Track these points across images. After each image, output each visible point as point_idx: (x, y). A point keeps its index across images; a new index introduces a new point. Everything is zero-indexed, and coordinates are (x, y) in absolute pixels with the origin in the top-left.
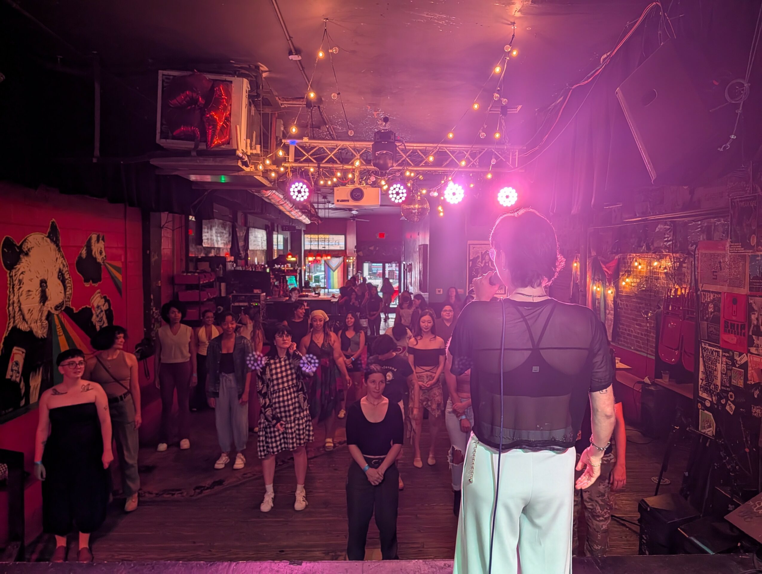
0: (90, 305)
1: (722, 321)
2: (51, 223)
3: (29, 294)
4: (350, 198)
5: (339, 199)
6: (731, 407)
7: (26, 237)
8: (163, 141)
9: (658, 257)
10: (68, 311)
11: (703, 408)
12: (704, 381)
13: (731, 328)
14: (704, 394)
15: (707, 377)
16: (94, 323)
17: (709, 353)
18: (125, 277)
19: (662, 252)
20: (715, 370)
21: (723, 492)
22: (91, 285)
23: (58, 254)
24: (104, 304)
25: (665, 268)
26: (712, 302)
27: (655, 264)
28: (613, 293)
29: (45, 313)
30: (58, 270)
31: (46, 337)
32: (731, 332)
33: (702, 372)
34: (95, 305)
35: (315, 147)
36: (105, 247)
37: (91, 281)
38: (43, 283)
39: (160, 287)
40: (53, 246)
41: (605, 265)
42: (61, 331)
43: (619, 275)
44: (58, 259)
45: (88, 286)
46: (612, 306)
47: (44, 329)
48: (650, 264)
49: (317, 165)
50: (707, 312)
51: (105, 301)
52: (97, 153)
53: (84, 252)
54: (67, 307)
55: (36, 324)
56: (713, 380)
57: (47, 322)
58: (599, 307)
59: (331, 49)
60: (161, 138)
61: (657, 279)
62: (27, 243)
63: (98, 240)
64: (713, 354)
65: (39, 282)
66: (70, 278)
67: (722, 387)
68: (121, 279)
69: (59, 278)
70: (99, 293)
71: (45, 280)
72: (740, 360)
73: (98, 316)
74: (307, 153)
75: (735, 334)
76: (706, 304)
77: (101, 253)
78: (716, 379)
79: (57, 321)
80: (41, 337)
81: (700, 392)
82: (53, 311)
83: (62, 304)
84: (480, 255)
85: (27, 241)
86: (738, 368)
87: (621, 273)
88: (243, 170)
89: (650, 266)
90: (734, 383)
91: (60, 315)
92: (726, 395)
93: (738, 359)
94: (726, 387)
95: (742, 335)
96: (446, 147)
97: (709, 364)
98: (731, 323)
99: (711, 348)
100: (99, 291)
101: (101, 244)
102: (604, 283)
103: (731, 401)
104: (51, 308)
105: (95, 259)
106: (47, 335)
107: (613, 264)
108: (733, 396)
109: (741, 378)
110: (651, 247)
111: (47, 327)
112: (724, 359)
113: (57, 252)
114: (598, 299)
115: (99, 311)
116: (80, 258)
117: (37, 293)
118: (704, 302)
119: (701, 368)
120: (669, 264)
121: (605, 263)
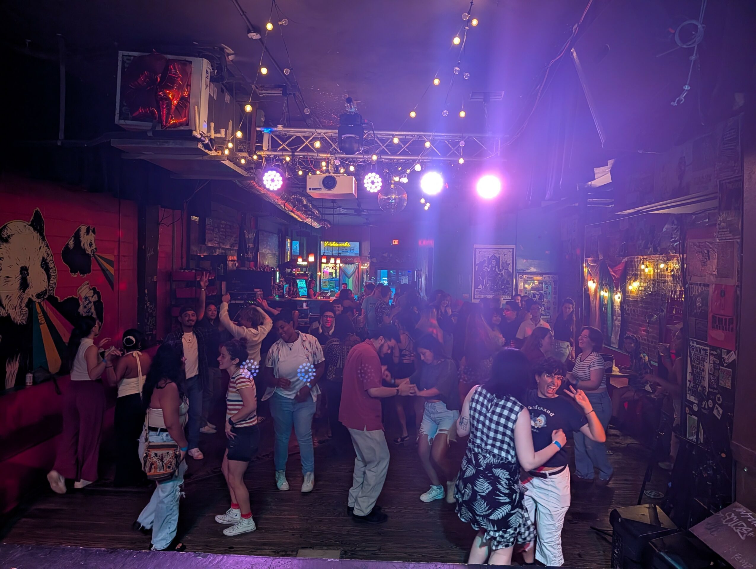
0: (77, 296)
1: (710, 316)
2: (35, 212)
3: (8, 280)
4: (322, 187)
5: (312, 187)
6: (718, 411)
7: (5, 224)
8: (122, 122)
9: (665, 258)
10: (52, 300)
11: (691, 413)
12: (691, 383)
13: (719, 324)
14: (691, 397)
15: (694, 379)
16: (81, 313)
17: (697, 351)
18: (117, 271)
19: (669, 254)
20: (703, 370)
21: (702, 504)
22: (78, 275)
23: (42, 243)
24: (93, 295)
25: (672, 270)
26: (699, 295)
27: (662, 266)
28: (620, 298)
29: (26, 301)
30: (41, 259)
31: (25, 323)
32: (718, 327)
33: (690, 372)
34: (83, 297)
35: (292, 136)
36: (95, 240)
37: (79, 272)
38: (24, 271)
39: (156, 282)
40: (36, 235)
41: (612, 269)
42: (43, 319)
43: (626, 278)
44: (42, 248)
45: (76, 276)
46: (619, 311)
47: (24, 315)
48: (656, 267)
49: (291, 154)
50: (695, 307)
51: (94, 293)
52: (61, 136)
53: (71, 244)
54: (50, 296)
55: (14, 310)
56: (701, 381)
57: (27, 309)
58: (606, 313)
59: (280, 21)
60: (120, 119)
61: (664, 282)
62: (7, 229)
63: (88, 232)
64: (701, 353)
65: (19, 270)
66: (54, 267)
67: (710, 389)
68: (113, 272)
69: (42, 267)
70: (88, 284)
71: (26, 267)
72: (728, 359)
73: (85, 307)
74: (284, 142)
75: (723, 329)
76: (694, 298)
77: (91, 245)
78: (703, 380)
79: (39, 310)
80: (20, 323)
81: (688, 395)
82: (34, 299)
83: (44, 293)
84: (486, 259)
85: (7, 227)
86: (726, 367)
87: (628, 277)
88: (207, 154)
89: (657, 269)
90: (721, 384)
91: (42, 303)
92: (713, 398)
93: (726, 357)
94: (714, 389)
95: (730, 330)
96: (425, 135)
97: (697, 364)
98: (719, 318)
99: (699, 346)
100: (87, 282)
101: (91, 237)
102: (612, 288)
103: (719, 405)
104: (32, 295)
105: (84, 250)
106: (27, 322)
107: (620, 267)
108: (721, 399)
109: (729, 378)
110: (658, 248)
111: (27, 314)
112: (712, 358)
113: (41, 240)
114: (605, 305)
115: (87, 302)
116: (67, 247)
117: (17, 280)
118: (692, 296)
119: (689, 369)
120: (677, 265)
121: (612, 267)
